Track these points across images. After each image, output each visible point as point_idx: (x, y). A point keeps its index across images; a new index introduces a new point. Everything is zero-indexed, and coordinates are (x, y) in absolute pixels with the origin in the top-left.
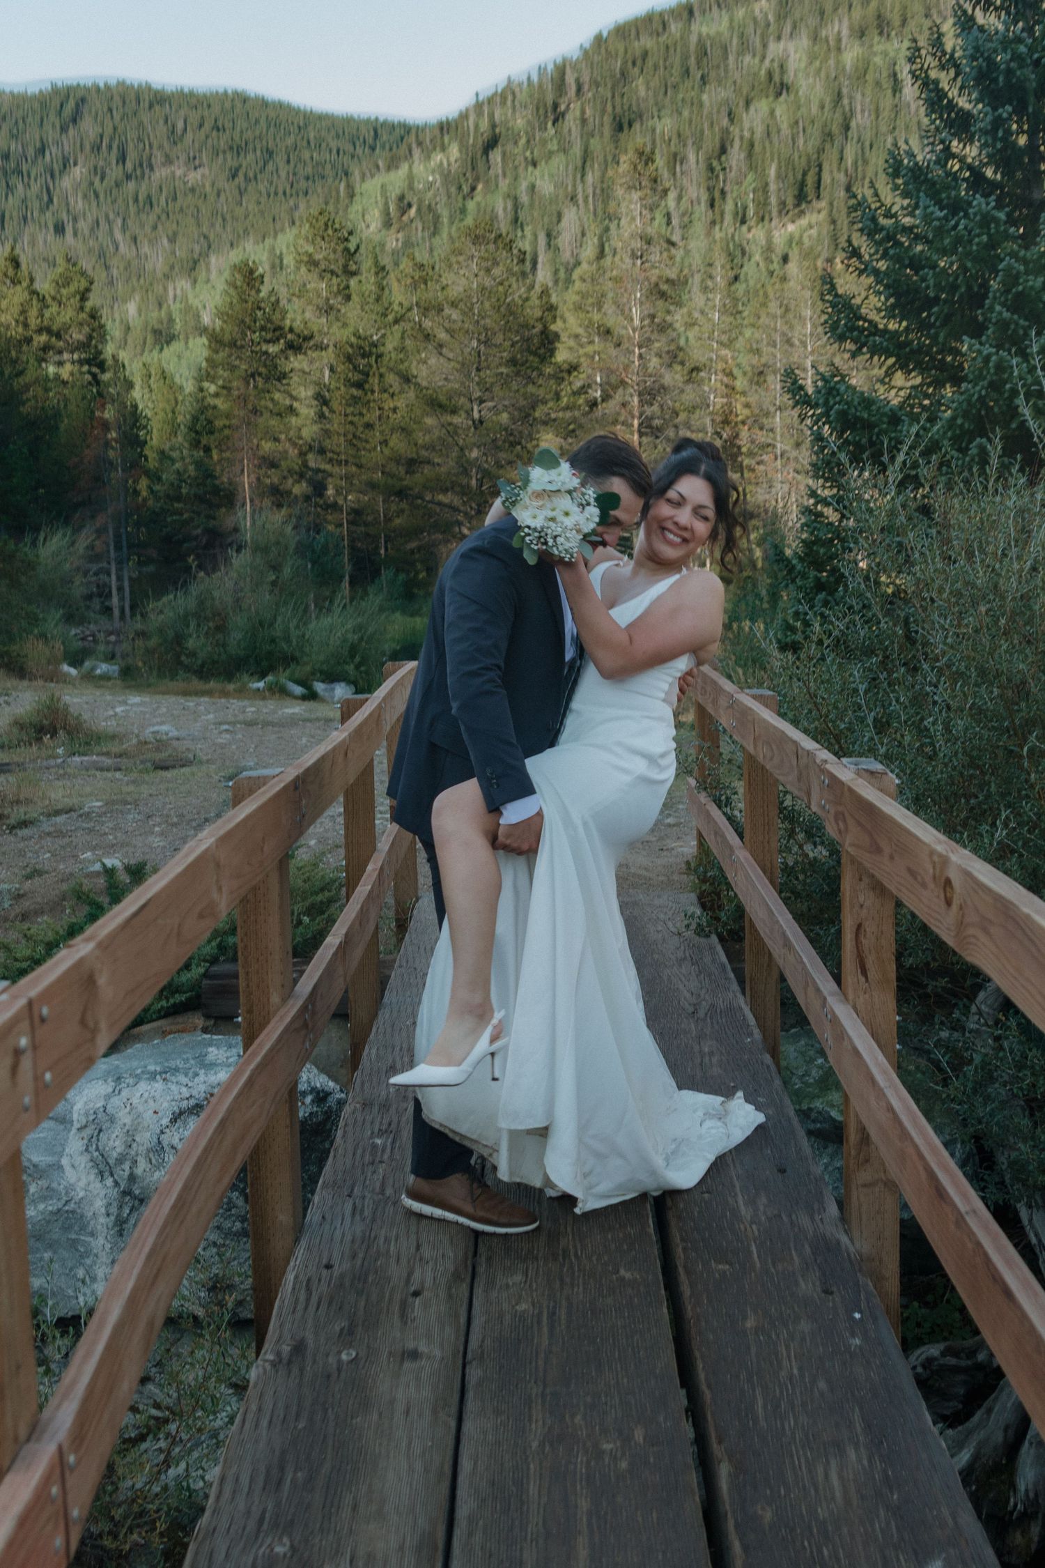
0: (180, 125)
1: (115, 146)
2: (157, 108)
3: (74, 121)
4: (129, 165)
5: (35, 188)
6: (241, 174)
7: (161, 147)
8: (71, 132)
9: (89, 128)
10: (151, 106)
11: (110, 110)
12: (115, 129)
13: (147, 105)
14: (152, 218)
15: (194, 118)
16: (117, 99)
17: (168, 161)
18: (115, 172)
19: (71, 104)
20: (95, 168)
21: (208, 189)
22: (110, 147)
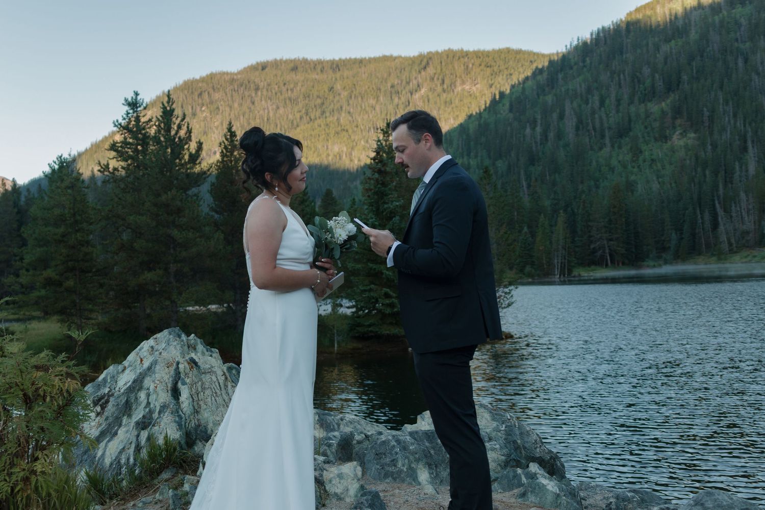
0: (470, 66)
1: (440, 78)
2: (462, 59)
3: (425, 68)
4: (445, 86)
5: (403, 99)
6: (493, 87)
7: (461, 77)
8: (423, 73)
9: (431, 70)
10: (459, 58)
11: (441, 63)
12: (441, 70)
13: (457, 58)
14: (450, 109)
15: (478, 62)
16: (445, 57)
17: (463, 83)
18: (439, 89)
19: (425, 60)
20: (431, 89)
21: (478, 94)
22: (438, 79)
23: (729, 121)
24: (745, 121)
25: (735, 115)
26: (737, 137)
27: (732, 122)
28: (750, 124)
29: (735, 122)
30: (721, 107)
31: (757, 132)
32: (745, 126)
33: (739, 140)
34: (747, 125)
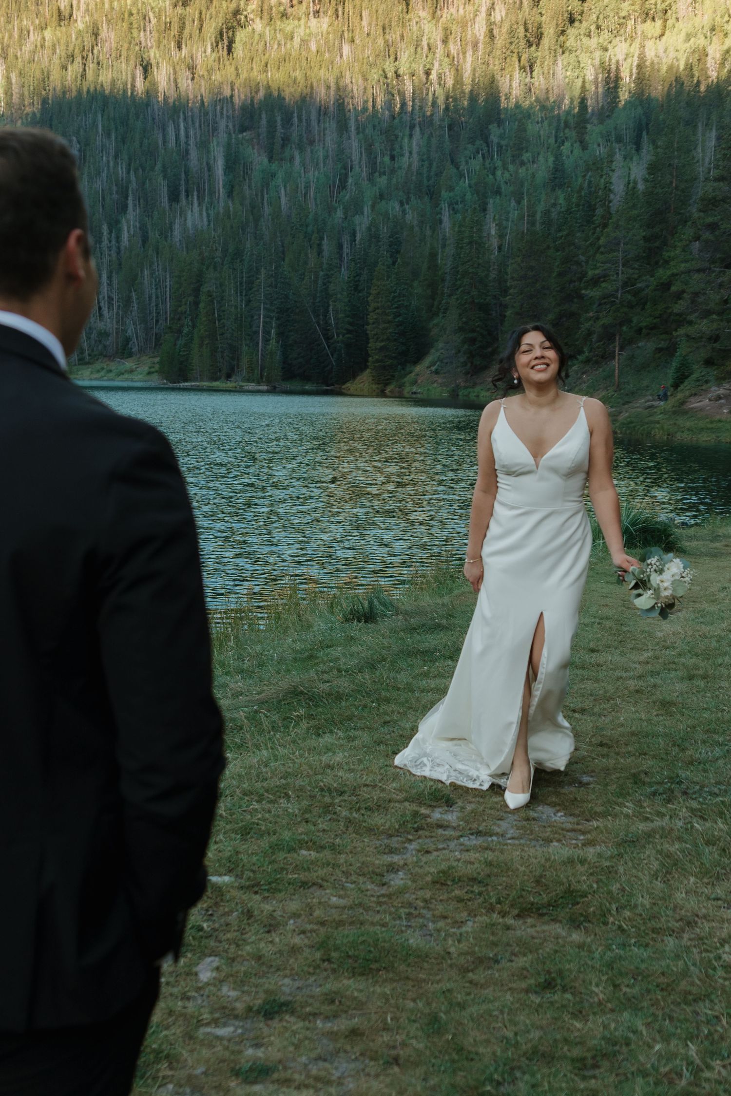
23: (108, 162)
24: (129, 165)
25: (116, 157)
26: (114, 188)
27: (111, 164)
28: (136, 170)
29: (116, 164)
30: (99, 139)
31: (144, 183)
32: (128, 172)
33: (117, 193)
34: (132, 172)
